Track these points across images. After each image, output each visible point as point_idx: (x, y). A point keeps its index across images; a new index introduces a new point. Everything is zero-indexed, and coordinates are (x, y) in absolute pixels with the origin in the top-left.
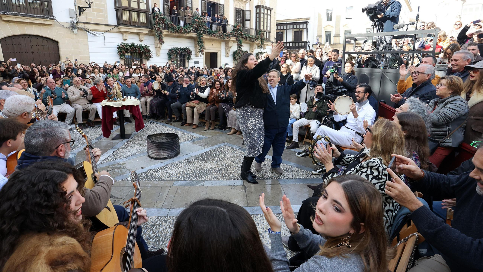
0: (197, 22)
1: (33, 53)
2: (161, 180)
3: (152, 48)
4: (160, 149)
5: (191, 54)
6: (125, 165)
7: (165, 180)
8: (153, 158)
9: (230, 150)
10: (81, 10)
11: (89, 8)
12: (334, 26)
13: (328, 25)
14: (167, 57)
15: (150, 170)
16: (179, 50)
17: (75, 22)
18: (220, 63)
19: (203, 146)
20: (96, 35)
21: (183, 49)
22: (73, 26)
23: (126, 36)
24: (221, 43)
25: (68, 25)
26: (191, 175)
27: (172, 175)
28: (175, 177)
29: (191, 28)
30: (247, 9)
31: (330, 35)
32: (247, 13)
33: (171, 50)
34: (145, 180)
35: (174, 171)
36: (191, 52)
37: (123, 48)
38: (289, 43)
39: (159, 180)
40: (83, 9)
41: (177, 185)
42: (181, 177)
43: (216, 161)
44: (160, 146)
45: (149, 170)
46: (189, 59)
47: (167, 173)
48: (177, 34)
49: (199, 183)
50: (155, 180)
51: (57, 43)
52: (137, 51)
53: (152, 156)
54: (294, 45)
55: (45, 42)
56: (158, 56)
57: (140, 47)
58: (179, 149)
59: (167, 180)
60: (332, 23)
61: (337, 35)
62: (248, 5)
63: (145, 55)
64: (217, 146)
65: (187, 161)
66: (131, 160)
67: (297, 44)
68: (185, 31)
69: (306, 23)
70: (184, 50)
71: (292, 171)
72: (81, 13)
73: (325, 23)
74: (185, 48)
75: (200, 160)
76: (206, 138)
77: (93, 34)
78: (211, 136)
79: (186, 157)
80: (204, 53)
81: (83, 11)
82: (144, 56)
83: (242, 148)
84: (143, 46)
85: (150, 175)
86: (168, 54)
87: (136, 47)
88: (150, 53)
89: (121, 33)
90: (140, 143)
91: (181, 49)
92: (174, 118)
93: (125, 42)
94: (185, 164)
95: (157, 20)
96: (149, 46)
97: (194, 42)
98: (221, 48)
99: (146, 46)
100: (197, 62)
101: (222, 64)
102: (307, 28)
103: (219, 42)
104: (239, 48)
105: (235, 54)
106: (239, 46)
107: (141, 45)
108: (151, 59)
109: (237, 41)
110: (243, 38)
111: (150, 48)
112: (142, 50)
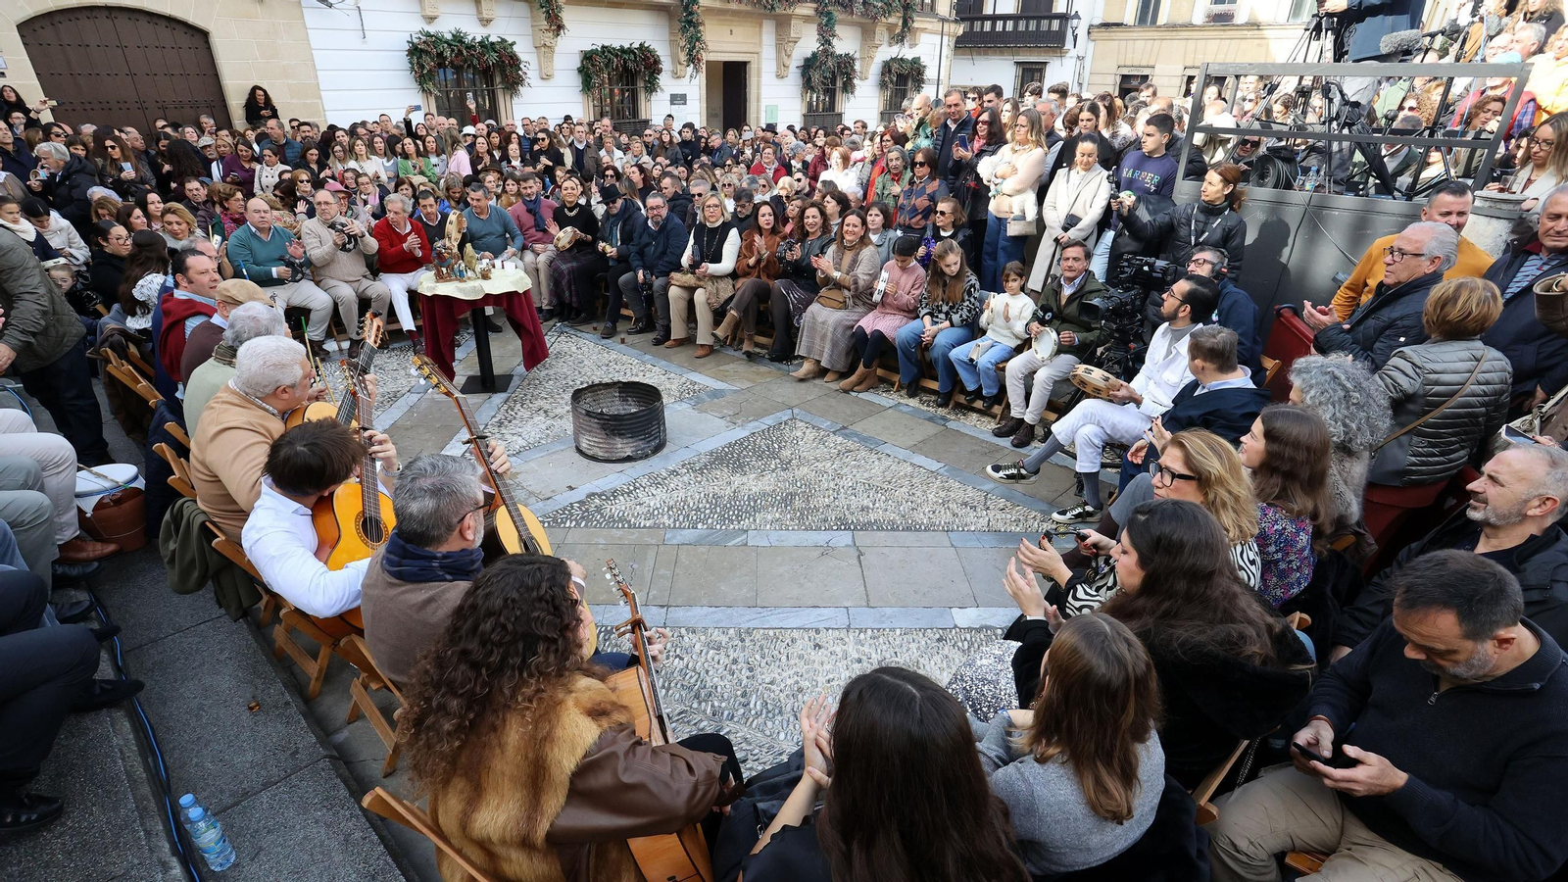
2: (629, 527)
3: (523, 50)
4: (614, 435)
5: (660, 71)
6: (520, 478)
7: (639, 527)
8: (593, 458)
9: (811, 434)
14: (576, 81)
15: (593, 494)
16: (617, 56)
19: (728, 419)
21: (630, 51)
26: (708, 511)
27: (656, 512)
28: (666, 517)
33: (588, 57)
34: (586, 525)
35: (658, 498)
36: (657, 62)
39: (623, 527)
41: (675, 542)
42: (681, 519)
43: (773, 471)
44: (613, 426)
45: (589, 496)
46: (652, 87)
47: (640, 504)
49: (734, 538)
50: (613, 527)
52: (475, 62)
53: (590, 453)
56: (546, 77)
57: (486, 46)
58: (665, 431)
59: (645, 527)
63: (504, 76)
64: (769, 421)
65: (690, 466)
66: (532, 465)
70: (635, 54)
71: (988, 508)
74: (636, 45)
75: (728, 466)
76: (735, 391)
78: (747, 385)
79: (686, 455)
80: (704, 67)
82: (498, 79)
83: (844, 428)
84: (492, 44)
85: (596, 511)
86: (580, 71)
87: (470, 47)
88: (520, 69)
90: (547, 407)
91: (622, 50)
92: (629, 318)
93: (432, 30)
94: (685, 478)
96: (514, 43)
97: (667, 23)
98: (760, 44)
99: (503, 41)
100: (678, 99)
101: (764, 103)
103: (756, 18)
104: (823, 45)
105: (809, 67)
106: (823, 38)
107: (485, 38)
108: (523, 89)
109: (818, 19)
110: (840, 4)
111: (519, 49)
112: (491, 58)
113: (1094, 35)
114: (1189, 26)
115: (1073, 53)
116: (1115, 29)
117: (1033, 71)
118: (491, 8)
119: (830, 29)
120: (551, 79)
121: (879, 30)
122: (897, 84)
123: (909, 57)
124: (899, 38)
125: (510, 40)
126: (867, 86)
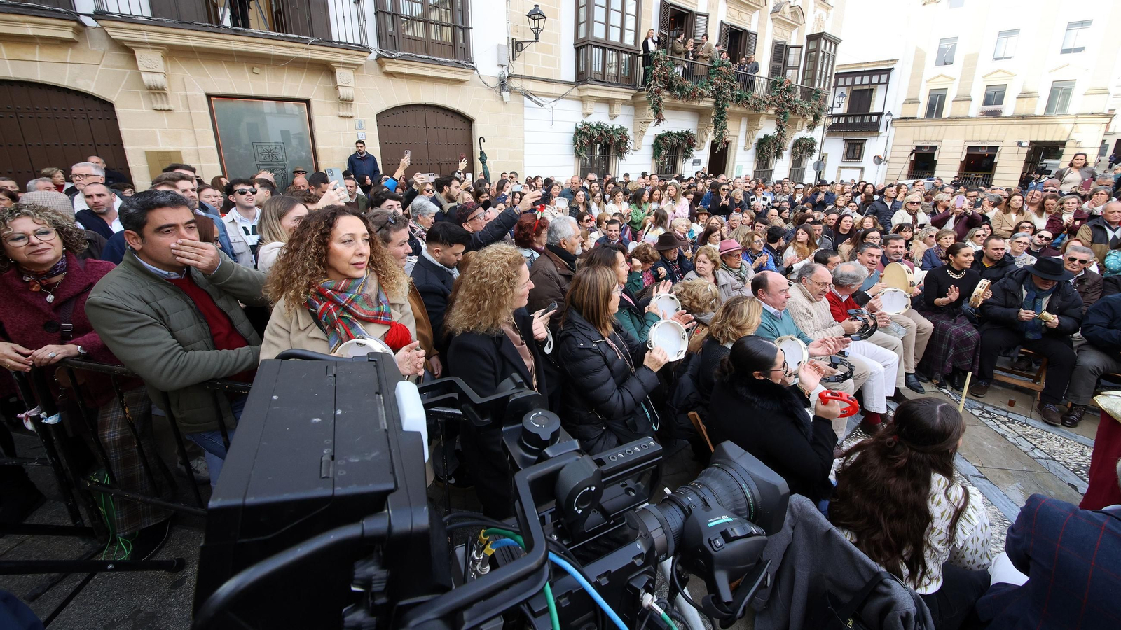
0: (722, 73)
1: (428, 144)
10: (517, 47)
11: (535, 42)
12: (958, 76)
13: (941, 76)
14: (650, 151)
17: (507, 75)
18: (734, 163)
20: (542, 106)
21: (681, 134)
22: (503, 85)
23: (591, 106)
24: (741, 121)
25: (494, 83)
29: (710, 88)
30: (793, 43)
31: (943, 97)
32: (792, 51)
33: (659, 138)
36: (694, 141)
37: (585, 134)
38: (839, 116)
40: (522, 46)
46: (687, 155)
51: (469, 121)
52: (607, 140)
54: (851, 120)
55: (450, 120)
56: (637, 149)
57: (614, 131)
60: (954, 71)
61: (964, 98)
62: (795, 32)
63: (618, 148)
67: (858, 120)
68: (701, 94)
69: (888, 72)
70: (685, 136)
72: (517, 54)
73: (932, 72)
74: (684, 131)
77: (537, 103)
80: (711, 143)
81: (522, 50)
82: (612, 150)
84: (617, 129)
86: (653, 146)
88: (627, 144)
89: (582, 100)
91: (678, 133)
93: (587, 120)
95: (658, 69)
96: (627, 130)
97: (697, 119)
98: (739, 130)
99: (622, 128)
100: (697, 162)
101: (736, 164)
102: (887, 83)
103: (739, 116)
104: (779, 131)
105: (762, 143)
106: (781, 127)
107: (613, 126)
108: (627, 156)
109: (776, 116)
110: (789, 107)
111: (629, 133)
112: (616, 138)
113: (895, 124)
114: (966, 118)
115: (885, 134)
116: (911, 120)
118: (618, 109)
119: (785, 122)
120: (639, 151)
121: (800, 122)
122: (802, 153)
123: (808, 137)
124: (811, 127)
125: (626, 127)
126: (786, 154)
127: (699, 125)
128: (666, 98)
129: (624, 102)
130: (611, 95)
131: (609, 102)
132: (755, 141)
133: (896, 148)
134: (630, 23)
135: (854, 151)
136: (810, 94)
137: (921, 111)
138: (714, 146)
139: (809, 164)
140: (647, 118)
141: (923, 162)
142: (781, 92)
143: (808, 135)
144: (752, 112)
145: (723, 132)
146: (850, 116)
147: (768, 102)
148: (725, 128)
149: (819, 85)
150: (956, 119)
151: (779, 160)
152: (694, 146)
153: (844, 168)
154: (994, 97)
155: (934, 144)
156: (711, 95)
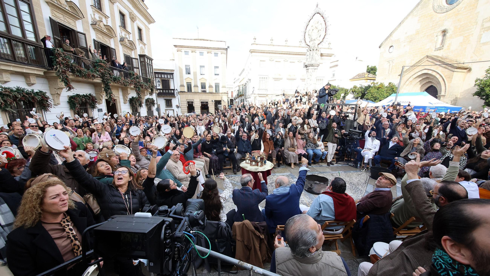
0: (102, 66)
12: (193, 78)
13: (188, 78)
14: (67, 106)
21: (86, 96)
24: (118, 90)
29: (98, 73)
30: (134, 57)
31: (191, 85)
32: (134, 61)
33: (71, 98)
36: (95, 99)
37: (7, 95)
38: (160, 89)
46: (93, 107)
48: (84, 79)
52: (30, 99)
56: (57, 104)
60: (191, 76)
61: (196, 86)
62: (133, 52)
67: (167, 91)
68: (93, 76)
69: (172, 74)
70: (89, 97)
73: (185, 76)
74: (88, 94)
82: (37, 106)
84: (36, 92)
86: (68, 102)
91: (84, 95)
96: (46, 93)
97: (94, 88)
98: (119, 95)
99: (41, 92)
100: (100, 110)
101: (122, 110)
102: (173, 78)
103: (117, 88)
104: (138, 95)
105: (132, 100)
106: (138, 93)
107: (33, 90)
108: (50, 109)
109: (135, 89)
110: (140, 85)
111: (48, 94)
112: (38, 98)
113: (179, 94)
114: (198, 93)
115: (177, 97)
116: (184, 92)
117: (169, 101)
118: (33, 80)
119: (140, 92)
120: (59, 105)
121: (146, 92)
122: (150, 104)
123: (151, 98)
124: (151, 94)
125: (44, 91)
126: (144, 105)
127: (95, 91)
128: (71, 76)
129: (38, 76)
130: (25, 71)
131: (25, 76)
132: (128, 99)
133: (182, 102)
134: (28, 27)
135: (169, 104)
136: (147, 80)
137: (186, 89)
138: (108, 102)
139: (154, 109)
140: (60, 86)
141: (191, 108)
142: (134, 78)
143: (151, 97)
144: (123, 86)
145: (111, 95)
146: (164, 90)
147: (130, 82)
148: (111, 93)
149: (149, 77)
150: (195, 93)
151: (142, 108)
152: (96, 102)
153: (167, 110)
154: (203, 86)
155: (192, 101)
156: (99, 76)
